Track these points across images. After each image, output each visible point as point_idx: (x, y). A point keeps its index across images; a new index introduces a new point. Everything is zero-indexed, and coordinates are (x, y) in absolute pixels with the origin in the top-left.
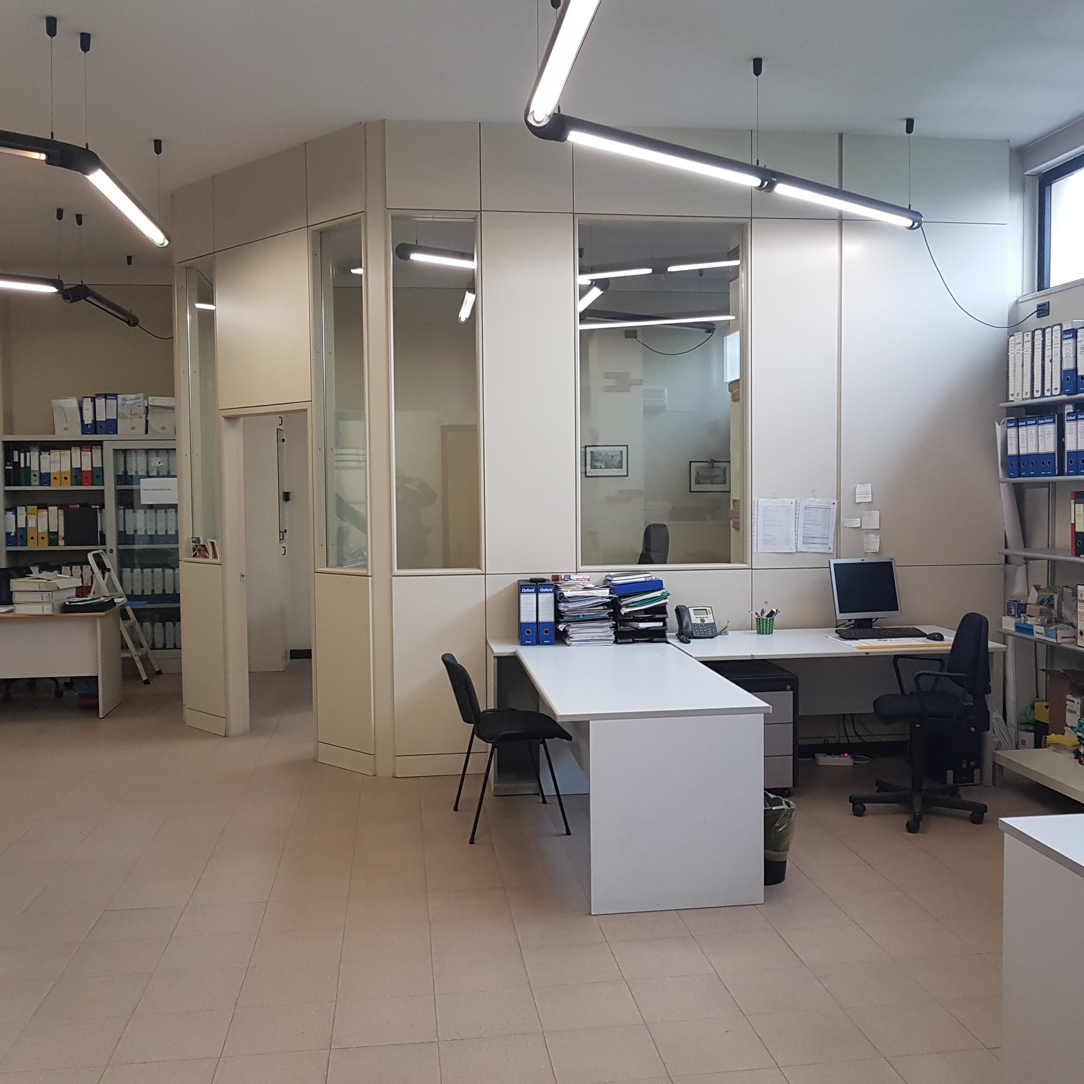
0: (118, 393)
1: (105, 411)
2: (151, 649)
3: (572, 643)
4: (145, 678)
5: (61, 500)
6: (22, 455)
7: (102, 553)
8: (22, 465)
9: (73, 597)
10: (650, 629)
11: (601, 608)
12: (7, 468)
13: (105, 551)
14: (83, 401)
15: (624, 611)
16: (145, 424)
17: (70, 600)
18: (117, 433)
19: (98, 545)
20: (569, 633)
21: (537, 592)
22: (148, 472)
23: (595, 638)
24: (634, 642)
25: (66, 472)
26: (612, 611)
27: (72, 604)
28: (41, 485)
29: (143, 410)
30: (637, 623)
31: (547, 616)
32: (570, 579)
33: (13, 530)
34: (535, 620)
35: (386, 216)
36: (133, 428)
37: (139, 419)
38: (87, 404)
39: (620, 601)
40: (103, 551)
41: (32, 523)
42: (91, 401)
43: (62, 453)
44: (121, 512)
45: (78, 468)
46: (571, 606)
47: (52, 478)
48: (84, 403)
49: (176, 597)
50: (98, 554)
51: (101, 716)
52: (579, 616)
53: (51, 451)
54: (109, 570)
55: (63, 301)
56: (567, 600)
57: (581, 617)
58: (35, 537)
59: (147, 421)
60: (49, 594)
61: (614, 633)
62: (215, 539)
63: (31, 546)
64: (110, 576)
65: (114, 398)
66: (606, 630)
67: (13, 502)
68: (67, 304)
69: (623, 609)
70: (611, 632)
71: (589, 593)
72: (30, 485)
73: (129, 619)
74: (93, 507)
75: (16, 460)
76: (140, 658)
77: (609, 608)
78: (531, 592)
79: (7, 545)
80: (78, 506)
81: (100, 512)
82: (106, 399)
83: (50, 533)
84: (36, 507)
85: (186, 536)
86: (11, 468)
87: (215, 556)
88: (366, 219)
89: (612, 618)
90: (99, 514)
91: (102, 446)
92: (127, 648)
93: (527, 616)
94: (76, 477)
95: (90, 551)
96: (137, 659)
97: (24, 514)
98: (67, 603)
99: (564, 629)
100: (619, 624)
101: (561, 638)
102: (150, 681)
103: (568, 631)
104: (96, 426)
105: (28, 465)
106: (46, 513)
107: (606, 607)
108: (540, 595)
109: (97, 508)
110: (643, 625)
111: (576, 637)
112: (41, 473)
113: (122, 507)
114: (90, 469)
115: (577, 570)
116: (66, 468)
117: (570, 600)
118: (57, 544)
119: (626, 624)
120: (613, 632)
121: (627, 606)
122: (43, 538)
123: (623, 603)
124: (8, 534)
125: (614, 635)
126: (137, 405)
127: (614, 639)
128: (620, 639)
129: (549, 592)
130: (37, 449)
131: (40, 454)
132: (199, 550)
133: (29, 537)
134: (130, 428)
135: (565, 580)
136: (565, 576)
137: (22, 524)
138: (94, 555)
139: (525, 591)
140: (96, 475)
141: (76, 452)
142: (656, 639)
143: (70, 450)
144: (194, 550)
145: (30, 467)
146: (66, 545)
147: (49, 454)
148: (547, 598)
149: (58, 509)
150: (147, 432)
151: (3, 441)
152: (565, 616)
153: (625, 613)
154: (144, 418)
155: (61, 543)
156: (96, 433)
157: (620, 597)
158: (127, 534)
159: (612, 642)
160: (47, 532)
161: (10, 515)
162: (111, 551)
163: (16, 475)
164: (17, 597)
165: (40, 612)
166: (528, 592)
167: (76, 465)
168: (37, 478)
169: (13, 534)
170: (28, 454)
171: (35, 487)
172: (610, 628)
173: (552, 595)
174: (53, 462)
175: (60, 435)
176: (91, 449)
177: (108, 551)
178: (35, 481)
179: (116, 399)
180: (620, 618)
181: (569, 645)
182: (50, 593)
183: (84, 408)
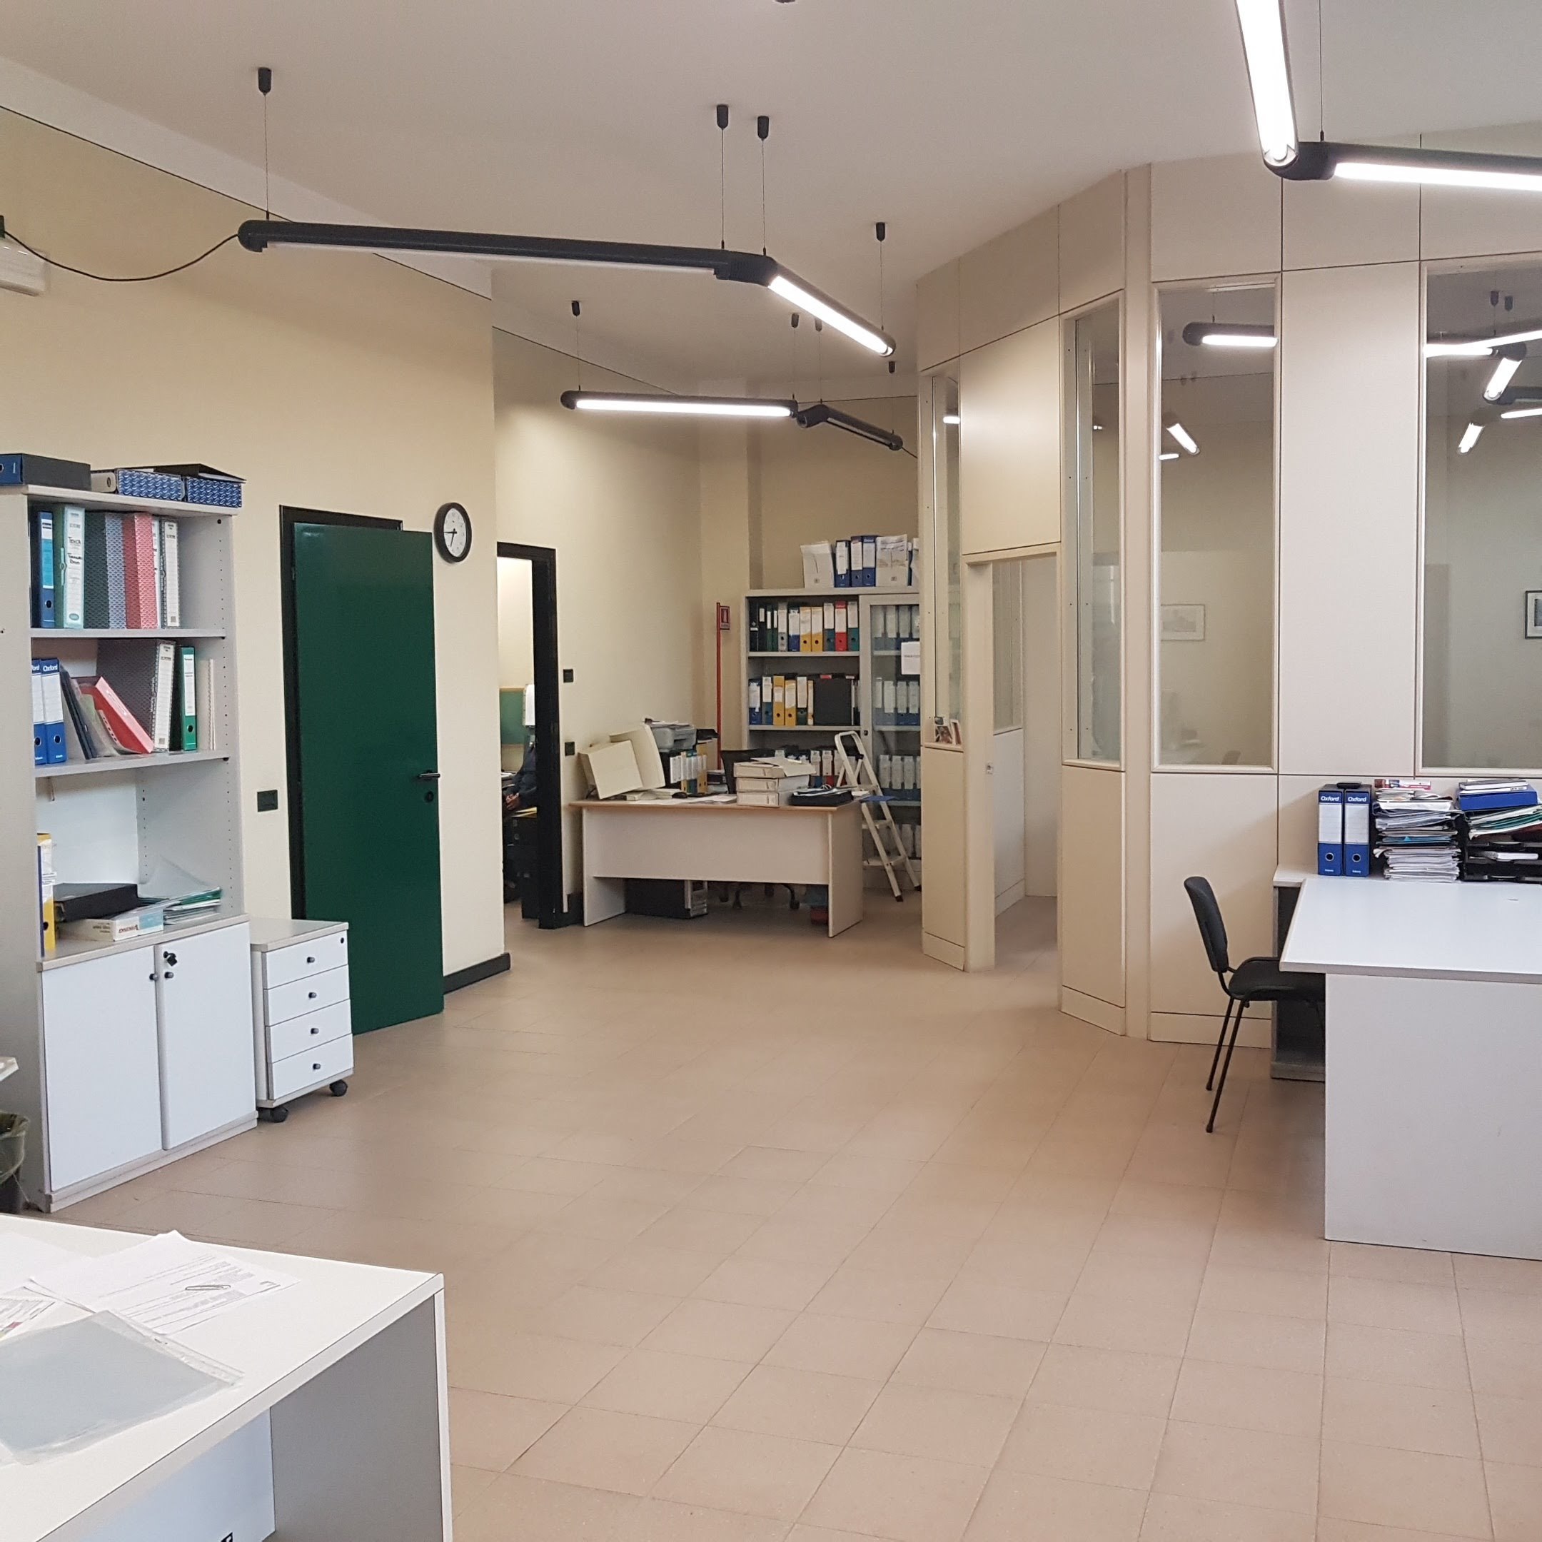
0: (877, 534)
1: (862, 557)
2: (910, 858)
3: (1393, 875)
4: (897, 893)
5: (811, 668)
6: (769, 613)
7: (854, 734)
8: (769, 626)
9: (804, 787)
10: (1515, 863)
11: (1439, 828)
12: (752, 629)
13: (858, 732)
14: (836, 546)
15: (1474, 833)
16: (907, 575)
17: (800, 791)
18: (875, 585)
19: (851, 725)
20: (1389, 862)
21: (1344, 802)
22: (911, 634)
23: (1428, 870)
24: (1490, 880)
25: (818, 634)
26: (1456, 833)
27: (801, 795)
28: (789, 650)
29: (905, 555)
30: (1493, 853)
31: (1358, 835)
32: (1399, 786)
33: (758, 706)
34: (1339, 840)
35: (1150, 293)
36: (894, 579)
37: (901, 567)
38: (841, 549)
39: (1468, 819)
40: (856, 733)
41: (778, 697)
42: (846, 546)
43: (813, 610)
44: (879, 684)
45: (831, 630)
46: (1391, 823)
47: (802, 641)
48: (838, 549)
49: (916, 794)
50: (850, 736)
51: (831, 935)
52: (1404, 838)
53: (801, 608)
54: (862, 757)
55: (799, 427)
56: (1385, 814)
57: (1407, 839)
58: (782, 714)
59: (910, 570)
60: (775, 783)
61: (1458, 865)
62: (956, 719)
63: (778, 725)
64: (862, 763)
65: (872, 541)
66: (1448, 860)
67: (759, 670)
68: (802, 429)
69: (1472, 831)
70: (1454, 864)
71: (1419, 806)
72: (777, 650)
73: (884, 818)
74: (847, 677)
75: (762, 619)
76: (892, 867)
77: (1453, 829)
78: (1335, 802)
79: (750, 723)
80: (830, 676)
81: (854, 684)
82: (863, 542)
83: (798, 709)
84: (783, 677)
85: (927, 716)
86: (756, 629)
87: (958, 742)
88: (1125, 298)
89: (1457, 843)
90: (853, 687)
91: (858, 600)
92: (878, 855)
93: (1328, 834)
94: (828, 640)
95: (838, 732)
96: (888, 868)
97: (769, 685)
98: (796, 794)
99: (1382, 855)
100: (1467, 854)
101: (1377, 868)
102: (903, 898)
103: (1387, 858)
104: (850, 575)
105: (775, 626)
106: (794, 684)
107: (1446, 828)
108: (1348, 807)
109: (851, 680)
110: (1503, 857)
111: (1398, 867)
112: (789, 636)
113: (880, 678)
114: (845, 631)
115: (1415, 773)
116: (818, 629)
117: (1390, 815)
118: (806, 723)
119: (1479, 854)
120: (1456, 864)
121: (1479, 827)
122: (790, 715)
123: (1473, 822)
124: (752, 710)
125: (1458, 868)
126: (899, 549)
127: (1457, 873)
128: (1468, 874)
129: (1362, 802)
130: (785, 606)
131: (788, 612)
132: (943, 734)
133: (775, 715)
134: (890, 579)
135: (1390, 787)
136: (1390, 781)
137: (767, 699)
138: (842, 737)
139: (1326, 799)
140: (851, 638)
141: (829, 609)
142: (1527, 879)
143: (823, 606)
144: (937, 733)
145: (777, 629)
146: (815, 724)
147: (799, 612)
148: (1357, 812)
149: (808, 680)
150: (910, 583)
151: (748, 598)
152: (1385, 837)
153: (1474, 838)
154: (907, 565)
155: (810, 721)
156: (850, 585)
157: (1469, 814)
158: (886, 712)
159: (1455, 878)
160: (795, 708)
161: (754, 686)
162: (866, 733)
163: (761, 638)
164: (741, 785)
165: (765, 803)
166: (1330, 802)
167: (829, 626)
168: (785, 641)
169: (757, 710)
170: (775, 612)
171: (782, 653)
172: (1453, 857)
173: (1366, 807)
174: (803, 622)
175: (810, 589)
176: (847, 604)
177: (862, 733)
178: (783, 645)
179: (875, 542)
180: (1469, 844)
181: (1388, 879)
182: (776, 781)
183: (838, 555)
